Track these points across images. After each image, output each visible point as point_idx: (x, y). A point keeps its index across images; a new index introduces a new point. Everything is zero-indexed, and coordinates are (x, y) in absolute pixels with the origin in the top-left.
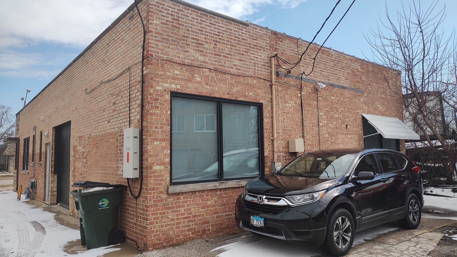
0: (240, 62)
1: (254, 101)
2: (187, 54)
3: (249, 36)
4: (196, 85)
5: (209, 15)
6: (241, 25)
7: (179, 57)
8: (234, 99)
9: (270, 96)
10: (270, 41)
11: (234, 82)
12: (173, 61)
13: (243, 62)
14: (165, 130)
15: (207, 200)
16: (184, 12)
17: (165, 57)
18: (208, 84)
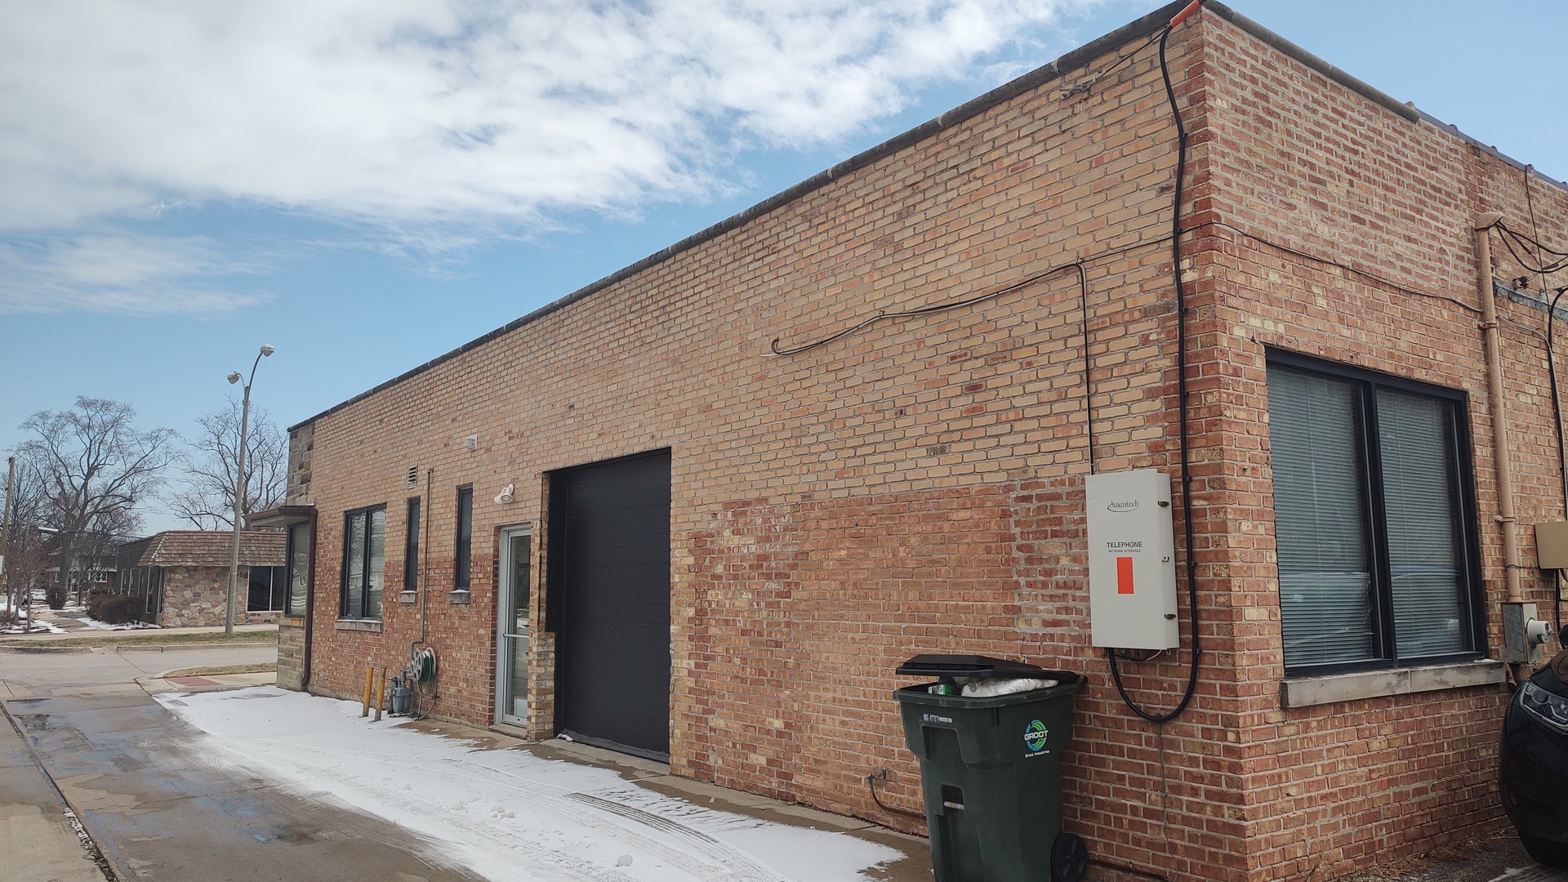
0: (1408, 244)
1: (1449, 382)
2: (1292, 214)
3: (1419, 157)
4: (1319, 324)
5: (1329, 81)
6: (1400, 119)
7: (1276, 226)
8: (1402, 373)
9: (1482, 366)
10: (1467, 174)
11: (1400, 316)
12: (1264, 238)
13: (1414, 246)
14: (1261, 480)
15: (1371, 735)
16: (1276, 70)
17: (1247, 227)
18: (1343, 320)
